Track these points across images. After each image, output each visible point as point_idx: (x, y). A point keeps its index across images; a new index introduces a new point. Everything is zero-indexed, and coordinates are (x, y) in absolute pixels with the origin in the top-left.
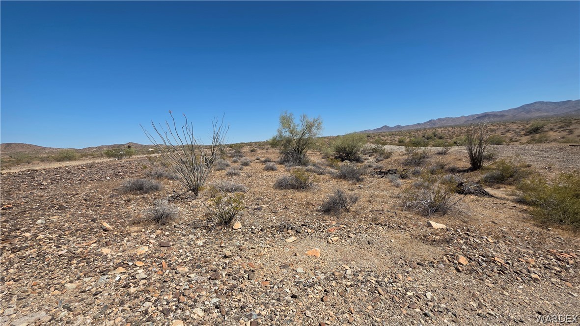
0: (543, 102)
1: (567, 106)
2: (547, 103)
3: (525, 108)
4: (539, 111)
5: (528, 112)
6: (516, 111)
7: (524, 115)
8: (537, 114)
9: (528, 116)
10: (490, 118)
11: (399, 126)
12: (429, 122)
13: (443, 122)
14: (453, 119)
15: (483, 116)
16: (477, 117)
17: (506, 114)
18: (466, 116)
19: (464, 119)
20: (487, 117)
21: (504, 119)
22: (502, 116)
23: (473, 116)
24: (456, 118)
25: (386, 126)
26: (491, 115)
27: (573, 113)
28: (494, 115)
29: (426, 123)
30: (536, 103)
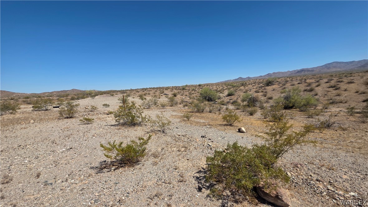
0: (338, 62)
1: (352, 65)
2: (340, 63)
3: (327, 66)
4: (335, 67)
5: (329, 68)
6: (321, 68)
7: (326, 70)
8: (334, 70)
9: (328, 71)
10: (305, 72)
11: (249, 77)
12: (267, 74)
13: (276, 75)
14: (282, 73)
15: (301, 71)
16: (297, 71)
17: (315, 69)
18: (291, 71)
19: (289, 73)
20: (303, 72)
21: (314, 72)
22: (312, 71)
23: (295, 71)
24: (285, 72)
25: (240, 78)
26: (305, 70)
27: (356, 69)
28: (308, 70)
29: (266, 75)
30: (334, 62)
